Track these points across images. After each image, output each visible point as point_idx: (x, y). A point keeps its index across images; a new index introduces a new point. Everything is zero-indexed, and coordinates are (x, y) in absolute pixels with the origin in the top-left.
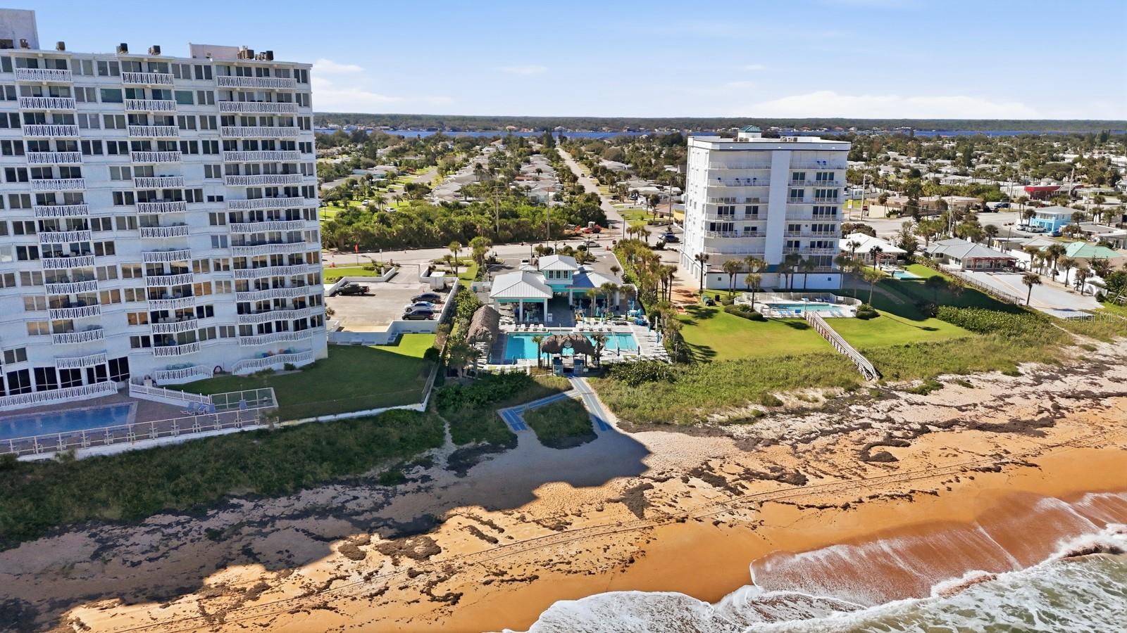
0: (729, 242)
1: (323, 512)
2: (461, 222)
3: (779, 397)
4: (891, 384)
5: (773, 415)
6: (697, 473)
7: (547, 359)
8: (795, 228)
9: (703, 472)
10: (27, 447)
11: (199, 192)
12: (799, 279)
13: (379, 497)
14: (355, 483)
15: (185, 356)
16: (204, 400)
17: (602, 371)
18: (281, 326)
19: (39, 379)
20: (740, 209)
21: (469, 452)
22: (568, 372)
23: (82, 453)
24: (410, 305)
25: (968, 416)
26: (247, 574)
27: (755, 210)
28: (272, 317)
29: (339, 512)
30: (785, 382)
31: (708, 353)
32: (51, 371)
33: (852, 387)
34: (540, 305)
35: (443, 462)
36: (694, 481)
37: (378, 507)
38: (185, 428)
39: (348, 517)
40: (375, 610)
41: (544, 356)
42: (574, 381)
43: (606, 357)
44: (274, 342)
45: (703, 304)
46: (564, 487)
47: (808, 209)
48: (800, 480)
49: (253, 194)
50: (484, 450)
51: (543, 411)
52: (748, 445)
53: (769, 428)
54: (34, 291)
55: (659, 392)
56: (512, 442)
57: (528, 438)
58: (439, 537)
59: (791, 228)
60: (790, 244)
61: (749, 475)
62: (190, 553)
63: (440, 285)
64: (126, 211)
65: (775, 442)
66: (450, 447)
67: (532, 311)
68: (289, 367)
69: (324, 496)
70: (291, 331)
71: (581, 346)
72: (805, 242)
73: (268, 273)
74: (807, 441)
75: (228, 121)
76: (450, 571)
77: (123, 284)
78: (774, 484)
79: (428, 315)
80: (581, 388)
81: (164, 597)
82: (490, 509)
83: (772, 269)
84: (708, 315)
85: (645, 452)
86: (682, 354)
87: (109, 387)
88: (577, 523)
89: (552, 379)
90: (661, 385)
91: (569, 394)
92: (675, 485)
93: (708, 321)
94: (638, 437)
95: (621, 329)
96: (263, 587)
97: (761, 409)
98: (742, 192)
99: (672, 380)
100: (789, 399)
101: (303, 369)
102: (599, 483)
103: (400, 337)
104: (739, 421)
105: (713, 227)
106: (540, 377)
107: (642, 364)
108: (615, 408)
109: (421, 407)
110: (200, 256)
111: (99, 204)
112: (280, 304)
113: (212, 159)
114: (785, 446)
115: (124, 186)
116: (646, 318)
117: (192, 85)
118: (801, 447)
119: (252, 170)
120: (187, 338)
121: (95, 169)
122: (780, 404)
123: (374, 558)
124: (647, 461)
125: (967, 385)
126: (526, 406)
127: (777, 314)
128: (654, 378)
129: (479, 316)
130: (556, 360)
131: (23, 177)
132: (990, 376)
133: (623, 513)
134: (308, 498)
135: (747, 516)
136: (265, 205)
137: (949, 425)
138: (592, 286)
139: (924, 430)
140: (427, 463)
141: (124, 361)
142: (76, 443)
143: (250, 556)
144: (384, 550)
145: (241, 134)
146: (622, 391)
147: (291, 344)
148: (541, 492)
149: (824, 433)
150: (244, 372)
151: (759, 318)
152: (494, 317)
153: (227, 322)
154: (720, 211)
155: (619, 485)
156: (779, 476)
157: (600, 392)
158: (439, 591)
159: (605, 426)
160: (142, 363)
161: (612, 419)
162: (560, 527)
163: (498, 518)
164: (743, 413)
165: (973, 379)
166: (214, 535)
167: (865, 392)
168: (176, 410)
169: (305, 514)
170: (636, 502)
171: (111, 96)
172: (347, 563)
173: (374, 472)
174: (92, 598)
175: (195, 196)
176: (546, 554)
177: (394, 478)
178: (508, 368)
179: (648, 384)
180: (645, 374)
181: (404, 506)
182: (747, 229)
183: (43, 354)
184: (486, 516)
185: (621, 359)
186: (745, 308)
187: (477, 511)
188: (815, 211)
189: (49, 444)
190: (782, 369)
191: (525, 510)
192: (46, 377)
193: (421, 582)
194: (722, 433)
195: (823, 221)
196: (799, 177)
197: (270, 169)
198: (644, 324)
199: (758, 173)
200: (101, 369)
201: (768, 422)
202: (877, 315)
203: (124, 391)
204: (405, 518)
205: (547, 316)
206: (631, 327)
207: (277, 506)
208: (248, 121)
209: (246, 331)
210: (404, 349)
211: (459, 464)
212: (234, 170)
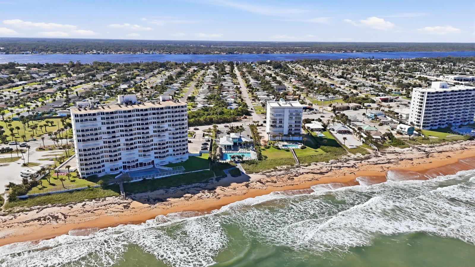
0: (275, 129)
1: (197, 187)
2: (209, 118)
3: (277, 167)
4: (301, 164)
5: (275, 171)
6: (258, 181)
7: (232, 160)
8: (291, 126)
9: (260, 181)
10: (147, 177)
11: (167, 129)
12: (291, 138)
13: (205, 185)
14: (201, 183)
15: (164, 159)
16: (171, 168)
17: (243, 162)
18: (180, 154)
19: (140, 165)
20: (278, 122)
21: (219, 178)
22: (236, 162)
23: (155, 178)
24: (202, 146)
25: (312, 171)
26: (189, 195)
27: (281, 122)
28: (178, 152)
29: (199, 187)
30: (280, 164)
31: (266, 157)
32: (142, 163)
33: (292, 165)
34: (230, 146)
35: (214, 179)
36: (257, 182)
37: (205, 186)
38: (170, 173)
39: (201, 187)
40: (208, 199)
41: (232, 159)
42: (238, 164)
43: (244, 159)
44: (179, 157)
45: (268, 145)
46: (235, 184)
47: (294, 121)
48: (276, 182)
49: (177, 129)
50: (221, 177)
51: (232, 170)
52: (268, 176)
53: (273, 173)
54: (140, 149)
55: (254, 167)
56: (226, 176)
57: (229, 175)
58: (216, 191)
59: (290, 126)
60: (290, 129)
61: (267, 182)
62: (179, 192)
63: (207, 140)
64: (155, 134)
65: (274, 176)
66: (215, 177)
67: (228, 148)
68: (182, 161)
69: (197, 184)
70: (182, 155)
71: (239, 157)
72: (293, 129)
73: (178, 144)
74: (279, 176)
75: (173, 116)
76: (218, 195)
77: (154, 147)
78: (271, 183)
79: (206, 149)
80: (239, 166)
81: (180, 197)
82: (223, 187)
83: (285, 135)
84: (269, 148)
85: (250, 178)
86: (260, 157)
87: (151, 166)
88: (237, 189)
89: (233, 164)
90: (255, 165)
91: (237, 167)
92: (254, 183)
93: (268, 149)
94: (249, 175)
95: (248, 152)
96: (191, 197)
97: (273, 170)
98: (278, 118)
99: (257, 164)
100: (279, 168)
101: (185, 162)
102: (241, 183)
103: (201, 154)
104: (268, 172)
105: (271, 126)
106: (231, 163)
107: (251, 161)
108: (245, 170)
109: (209, 170)
110: (167, 141)
111: (151, 133)
112: (180, 149)
113: (169, 123)
114: (275, 177)
115: (155, 129)
116: (254, 149)
117: (167, 110)
118: (278, 177)
119: (177, 125)
120: (164, 157)
121: (151, 126)
122: (277, 169)
123: (207, 193)
124: (250, 179)
125: (316, 165)
126: (229, 169)
127: (283, 148)
128: (253, 163)
129: (218, 149)
130: (234, 160)
131: (140, 129)
132: (322, 163)
133: (245, 187)
134: (194, 185)
135: (265, 188)
136: (178, 131)
137: (307, 173)
138: (242, 141)
139: (303, 174)
140: (212, 180)
141: (153, 161)
142: (154, 176)
143: (188, 193)
144: (208, 192)
145: (175, 119)
146: (247, 166)
147: (182, 157)
148: (232, 184)
149: (283, 174)
150: (174, 162)
151: (279, 149)
152: (221, 149)
153: (171, 153)
154: (273, 122)
155: (245, 183)
156: (273, 182)
157: (243, 166)
158: (217, 197)
159: (243, 173)
160: (157, 161)
161: (244, 172)
162: (235, 189)
163: (225, 188)
164: (270, 170)
165: (318, 163)
166: (182, 190)
167: (295, 166)
168: (166, 171)
169: (194, 187)
170: (247, 186)
171: (154, 114)
172: (203, 194)
173: (203, 181)
174: (169, 198)
175: (167, 130)
176: (232, 193)
177: (207, 182)
178: (225, 161)
179: (252, 165)
180: (251, 162)
181: (210, 186)
182: (279, 126)
183: (141, 160)
184: (223, 188)
185: (247, 159)
186: (276, 146)
187: (221, 187)
188: (296, 122)
189: (150, 176)
190: (279, 161)
191: (229, 187)
192: (141, 164)
193: (214, 196)
194: (264, 174)
195: (297, 124)
196: (291, 114)
197: (180, 124)
198: (254, 150)
199: (282, 113)
200: (150, 163)
201: (274, 172)
202: (306, 148)
203: (154, 166)
204: (210, 188)
205: (232, 148)
206: (251, 151)
207: (190, 186)
208: (176, 116)
209: (174, 155)
210: (202, 157)
211: (217, 180)
212: (173, 125)
